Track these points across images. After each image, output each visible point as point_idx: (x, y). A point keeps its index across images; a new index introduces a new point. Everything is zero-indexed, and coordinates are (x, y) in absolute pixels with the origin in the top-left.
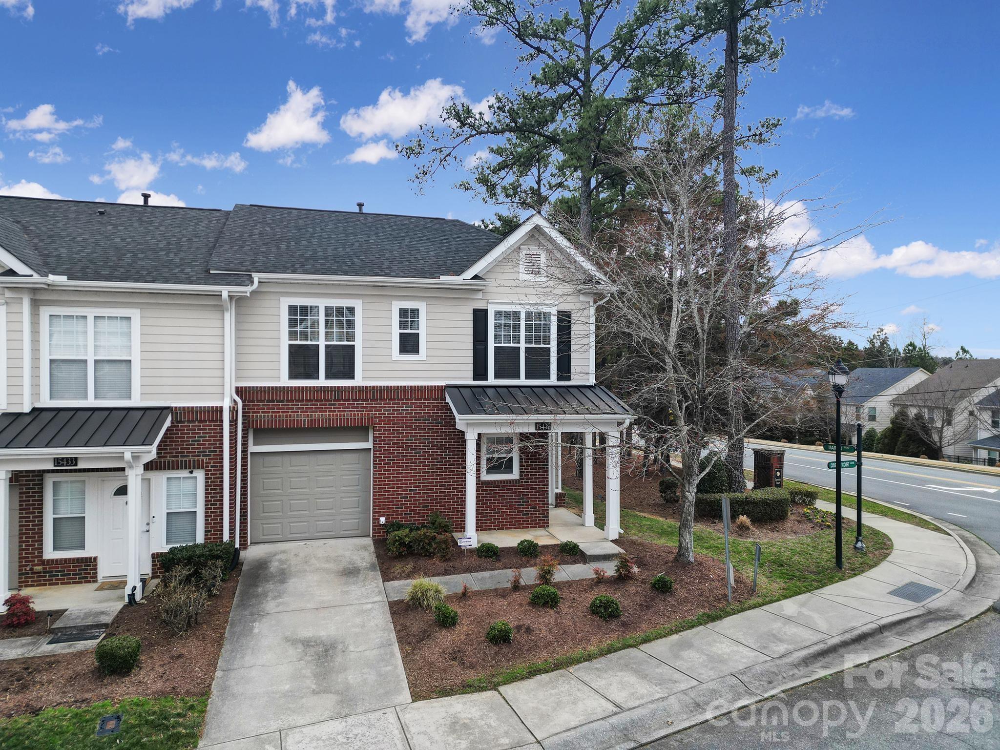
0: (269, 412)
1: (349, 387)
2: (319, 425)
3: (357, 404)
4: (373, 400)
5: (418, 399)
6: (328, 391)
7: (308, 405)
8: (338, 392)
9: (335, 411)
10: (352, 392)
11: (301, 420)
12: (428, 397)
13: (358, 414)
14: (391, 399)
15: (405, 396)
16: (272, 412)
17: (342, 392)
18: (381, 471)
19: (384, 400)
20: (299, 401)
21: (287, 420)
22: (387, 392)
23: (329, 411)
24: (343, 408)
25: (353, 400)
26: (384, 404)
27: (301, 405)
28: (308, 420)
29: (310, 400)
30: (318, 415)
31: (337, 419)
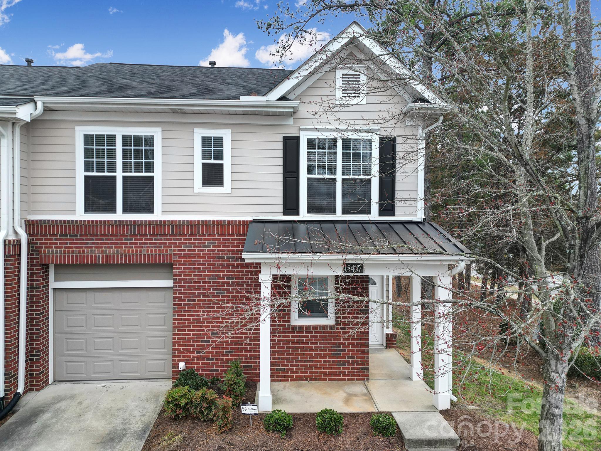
0: (62, 247)
1: (145, 221)
2: (114, 261)
3: (155, 240)
4: (172, 235)
5: (221, 235)
6: (124, 226)
7: (102, 240)
8: (135, 227)
9: (132, 247)
10: (150, 227)
11: (95, 256)
12: (232, 232)
13: (155, 250)
14: (191, 235)
15: (206, 232)
16: (66, 247)
17: (138, 226)
18: (180, 312)
19: (184, 235)
20: (93, 235)
21: (80, 256)
22: (188, 226)
23: (125, 247)
24: (140, 243)
25: (151, 236)
26: (185, 239)
27: (96, 240)
28: (103, 256)
29: (105, 235)
30: (112, 251)
31: (133, 255)
